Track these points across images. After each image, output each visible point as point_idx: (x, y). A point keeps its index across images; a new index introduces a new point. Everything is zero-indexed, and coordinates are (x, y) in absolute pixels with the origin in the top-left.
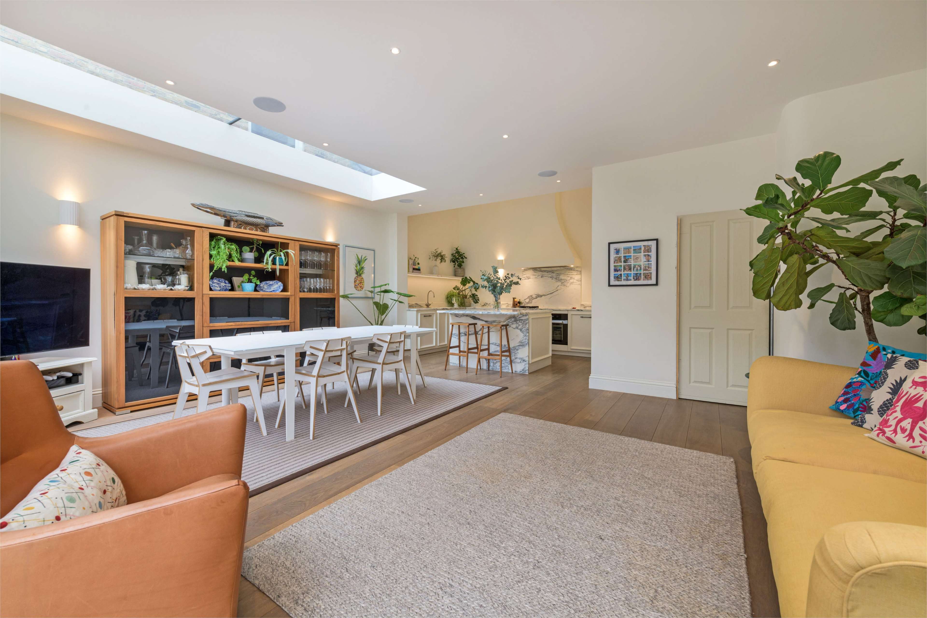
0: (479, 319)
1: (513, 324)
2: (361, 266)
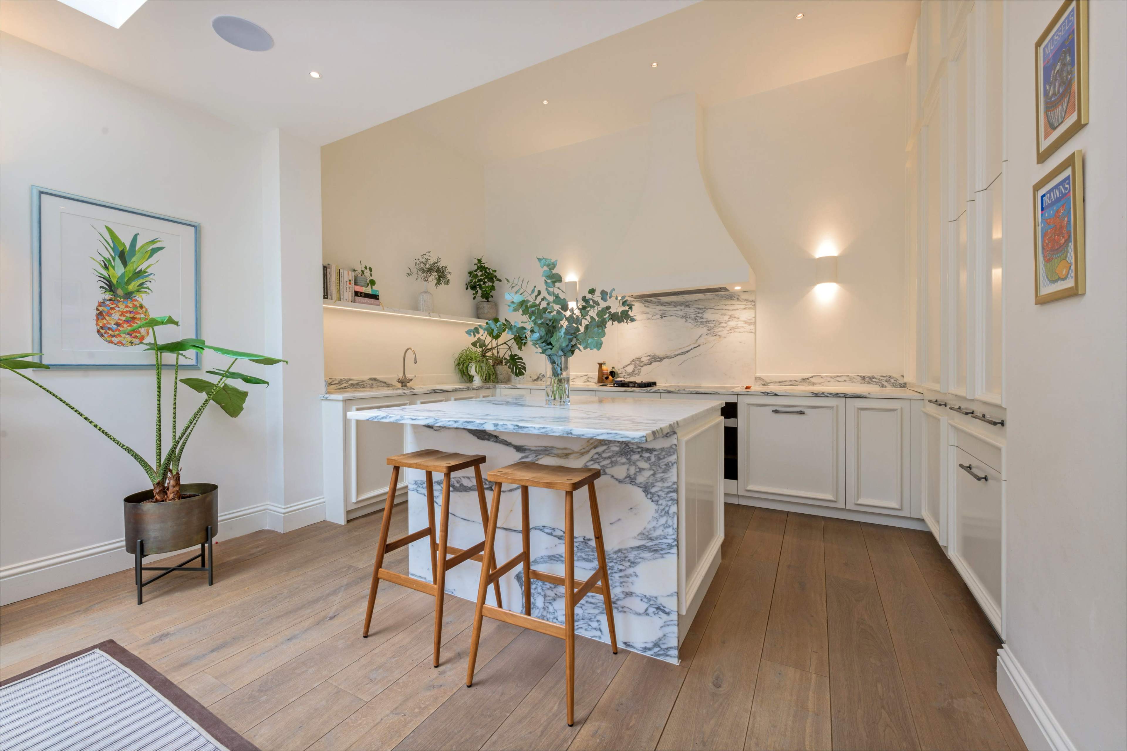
0: (496, 437)
1: (613, 464)
2: (131, 267)
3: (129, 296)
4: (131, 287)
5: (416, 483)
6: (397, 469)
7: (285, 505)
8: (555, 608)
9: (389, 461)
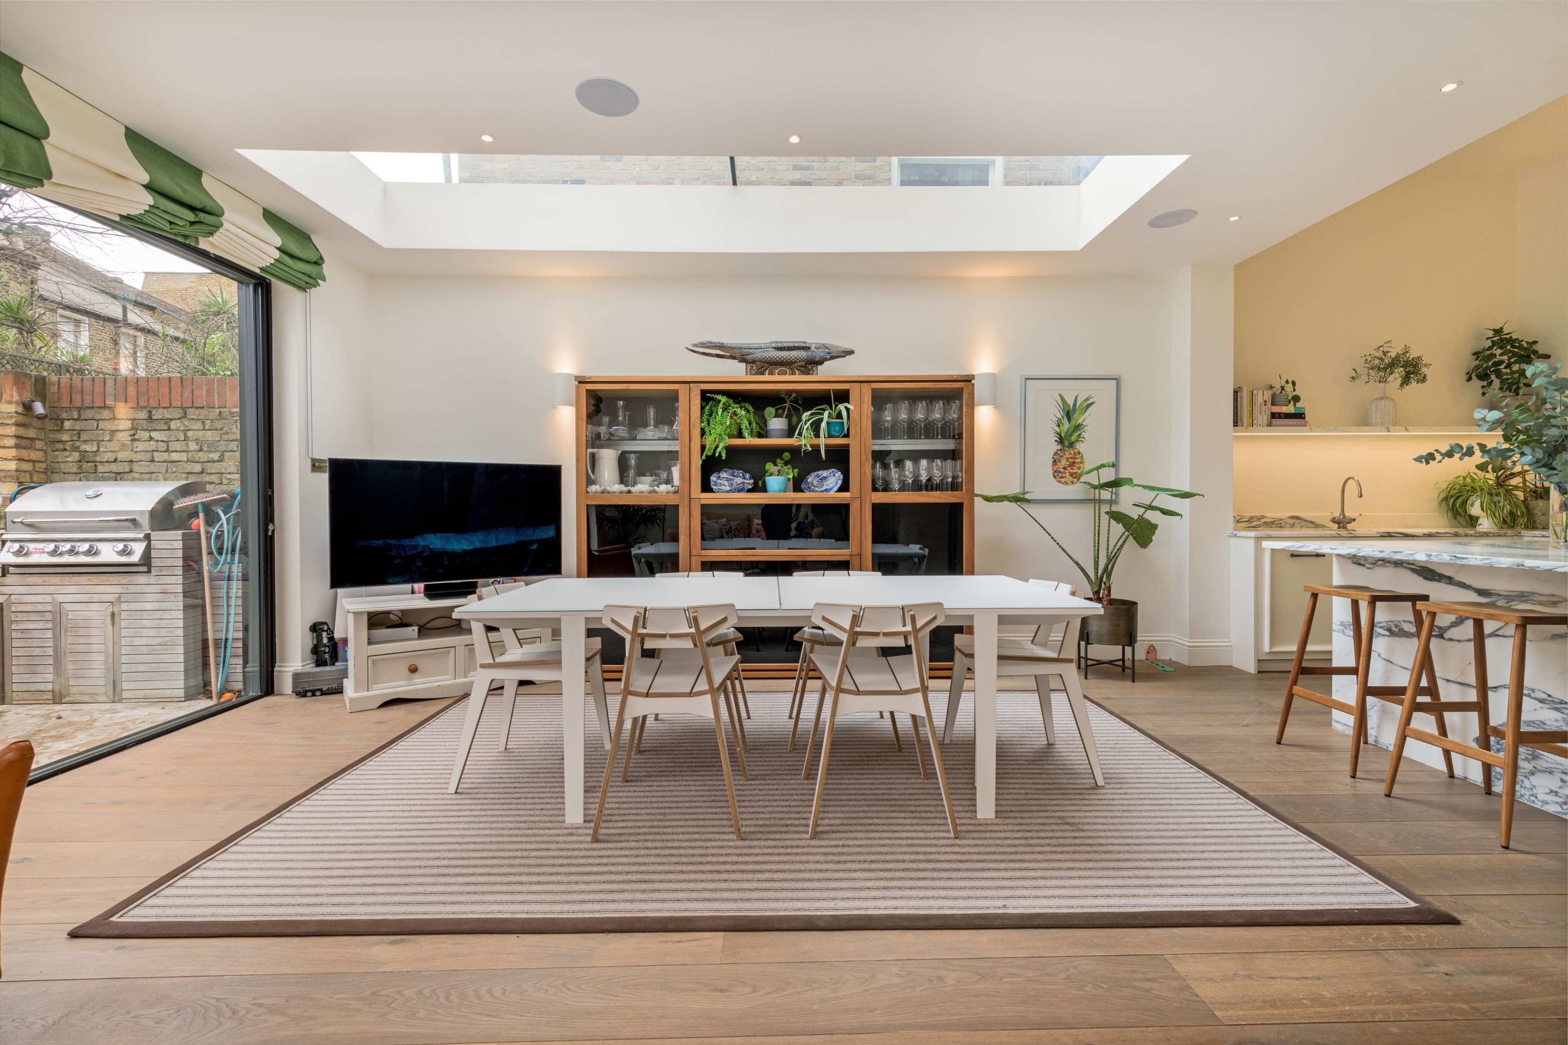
0: (1450, 578)
2: (1073, 422)
3: (1071, 445)
4: (1073, 438)
5: (1342, 624)
6: (1315, 596)
7: (1190, 638)
8: (1534, 783)
9: (1306, 588)
